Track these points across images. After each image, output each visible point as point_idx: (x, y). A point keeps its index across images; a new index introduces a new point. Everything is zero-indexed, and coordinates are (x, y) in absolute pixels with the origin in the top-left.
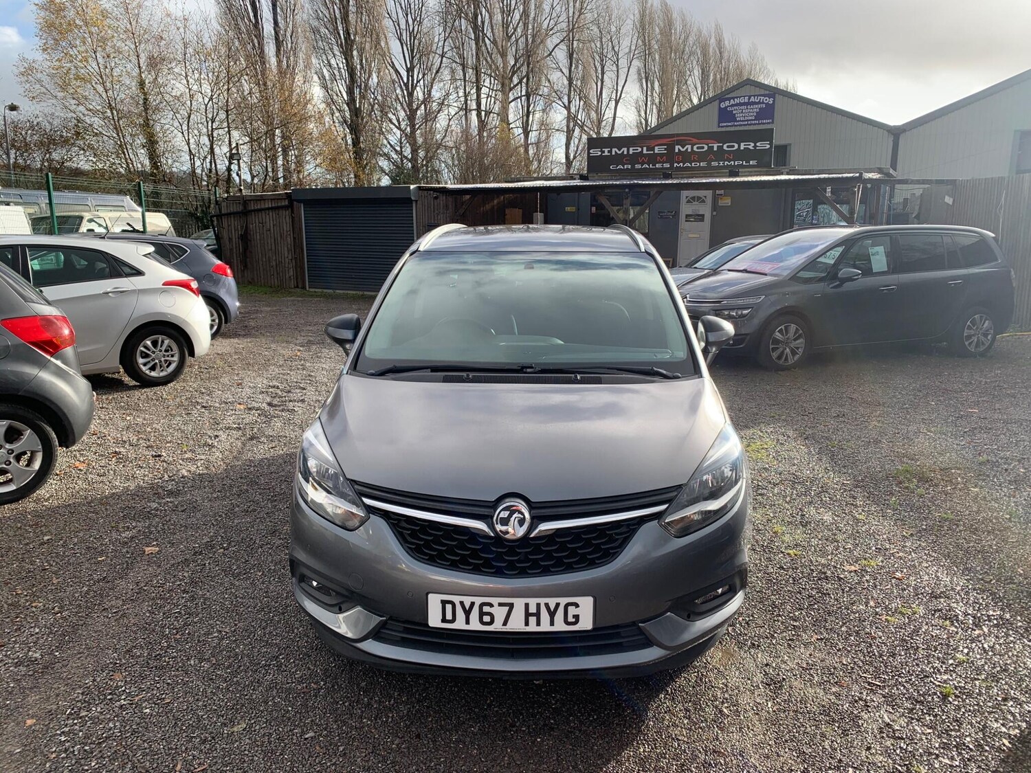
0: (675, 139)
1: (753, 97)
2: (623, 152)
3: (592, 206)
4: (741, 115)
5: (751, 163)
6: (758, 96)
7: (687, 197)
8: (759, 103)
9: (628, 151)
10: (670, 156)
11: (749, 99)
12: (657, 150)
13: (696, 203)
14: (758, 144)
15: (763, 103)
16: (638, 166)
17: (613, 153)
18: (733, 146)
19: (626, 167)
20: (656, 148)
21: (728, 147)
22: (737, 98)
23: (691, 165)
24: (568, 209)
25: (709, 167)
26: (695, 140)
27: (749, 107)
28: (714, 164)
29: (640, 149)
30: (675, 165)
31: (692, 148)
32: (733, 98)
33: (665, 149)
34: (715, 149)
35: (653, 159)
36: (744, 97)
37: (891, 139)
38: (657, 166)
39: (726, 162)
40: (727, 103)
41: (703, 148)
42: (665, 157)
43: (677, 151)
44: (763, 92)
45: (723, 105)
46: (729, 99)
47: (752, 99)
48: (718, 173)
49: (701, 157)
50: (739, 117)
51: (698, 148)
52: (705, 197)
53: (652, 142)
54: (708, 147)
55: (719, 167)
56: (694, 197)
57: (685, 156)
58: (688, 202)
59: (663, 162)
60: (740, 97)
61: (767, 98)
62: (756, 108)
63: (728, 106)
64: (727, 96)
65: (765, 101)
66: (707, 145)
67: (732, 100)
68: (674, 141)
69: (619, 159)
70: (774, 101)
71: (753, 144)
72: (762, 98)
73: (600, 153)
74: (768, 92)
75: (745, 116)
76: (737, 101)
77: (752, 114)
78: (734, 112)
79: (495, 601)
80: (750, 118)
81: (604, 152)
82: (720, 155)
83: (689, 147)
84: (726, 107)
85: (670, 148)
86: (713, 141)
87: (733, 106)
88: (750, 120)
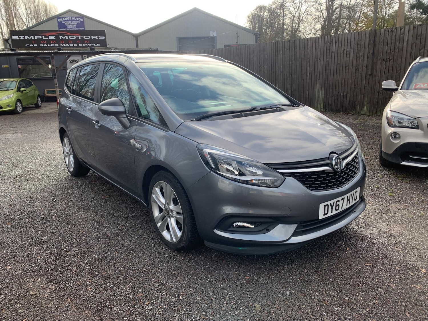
0: (59, 33)
1: (73, 18)
2: (32, 38)
3: (18, 64)
4: (69, 25)
5: (98, 45)
6: (75, 17)
7: (69, 60)
8: (76, 20)
9: (34, 38)
10: (57, 41)
11: (72, 18)
12: (50, 38)
13: (74, 63)
14: (99, 37)
15: (78, 21)
16: (41, 45)
17: (26, 38)
18: (88, 37)
19: (34, 45)
20: (50, 37)
21: (86, 37)
22: (66, 17)
23: (69, 45)
24: (4, 66)
25: (78, 46)
26: (69, 34)
27: (72, 22)
28: (80, 45)
29: (41, 37)
30: (61, 45)
31: (68, 38)
32: (64, 18)
33: (55, 38)
34: (80, 38)
35: (49, 42)
36: (69, 17)
37: (135, 39)
38: (52, 45)
39: (86, 45)
40: (61, 20)
41: (74, 37)
42: (55, 41)
43: (61, 38)
44: (77, 16)
45: (59, 20)
46: (62, 18)
47: (73, 19)
48: (83, 49)
49: (74, 42)
50: (68, 26)
51: (71, 37)
52: (79, 60)
53: (47, 34)
54: (76, 37)
55: (83, 47)
56: (73, 60)
57: (66, 41)
58: (71, 62)
59: (55, 44)
60: (67, 17)
61: (80, 19)
62: (75, 23)
63: (62, 21)
64: (60, 16)
65: (79, 20)
66: (76, 36)
67: (63, 18)
68: (58, 34)
69: (30, 41)
70: (83, 20)
71: (97, 37)
72: (78, 18)
73: (18, 38)
74: (80, 16)
75: (71, 26)
76: (66, 19)
77: (74, 25)
78: (65, 24)
79: (339, 199)
80: (74, 27)
81: (20, 38)
82: (83, 41)
83: (67, 37)
84: (61, 22)
85: (57, 37)
86: (77, 34)
87: (64, 21)
88: (74, 28)
